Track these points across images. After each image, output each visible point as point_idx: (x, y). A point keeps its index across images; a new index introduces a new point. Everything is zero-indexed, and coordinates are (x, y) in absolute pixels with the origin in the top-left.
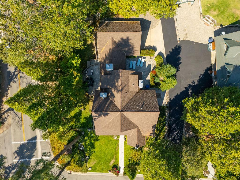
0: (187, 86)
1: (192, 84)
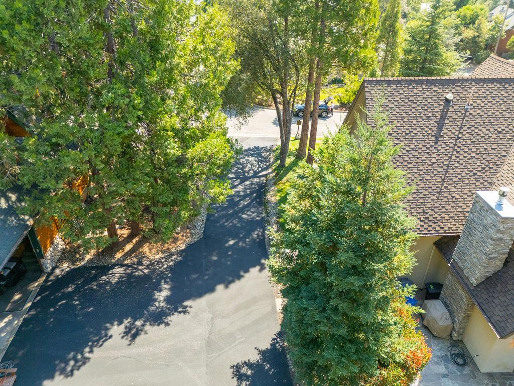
0: (175, 318)
1: (143, 325)
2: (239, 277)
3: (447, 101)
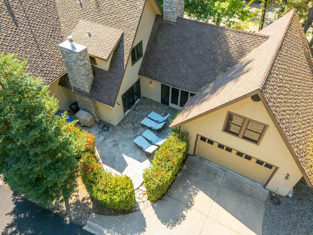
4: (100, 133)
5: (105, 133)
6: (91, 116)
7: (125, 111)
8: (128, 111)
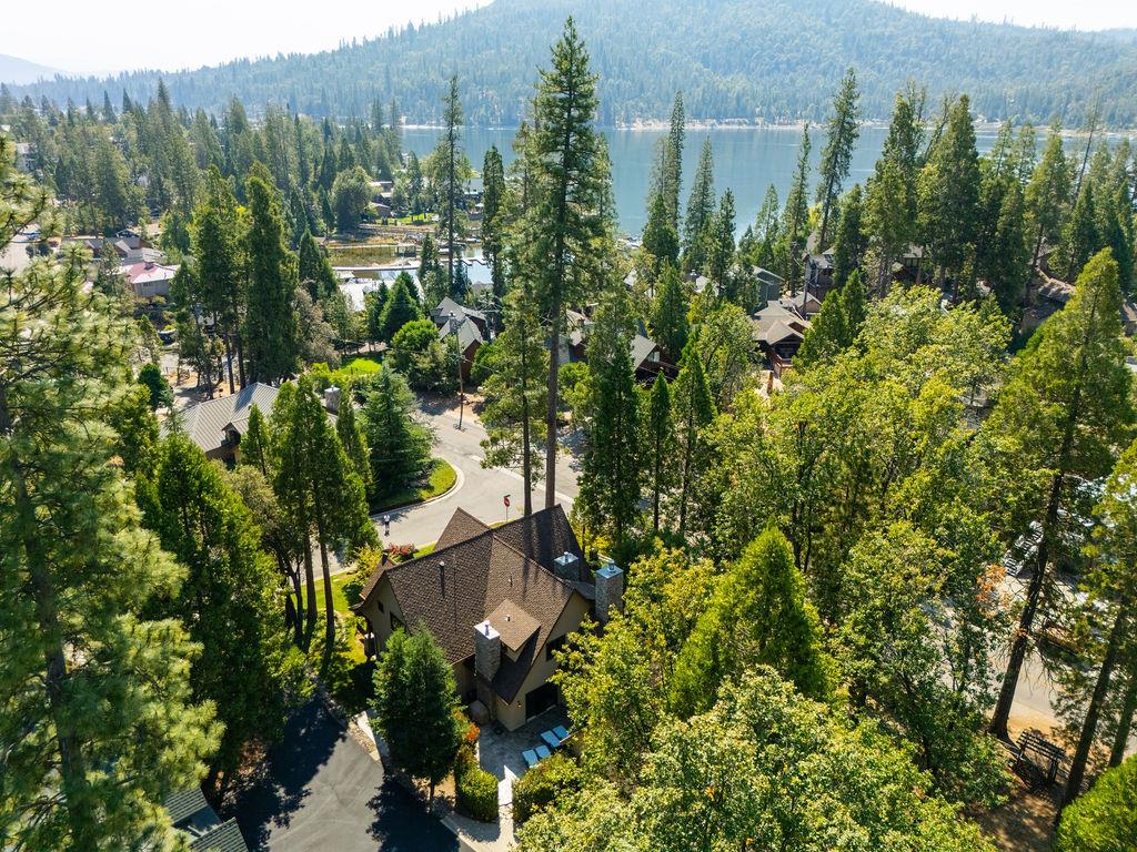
0: (304, 801)
1: (286, 815)
2: (331, 753)
3: (442, 567)
4: (491, 735)
5: (496, 737)
6: (486, 712)
7: (528, 716)
8: (533, 717)
